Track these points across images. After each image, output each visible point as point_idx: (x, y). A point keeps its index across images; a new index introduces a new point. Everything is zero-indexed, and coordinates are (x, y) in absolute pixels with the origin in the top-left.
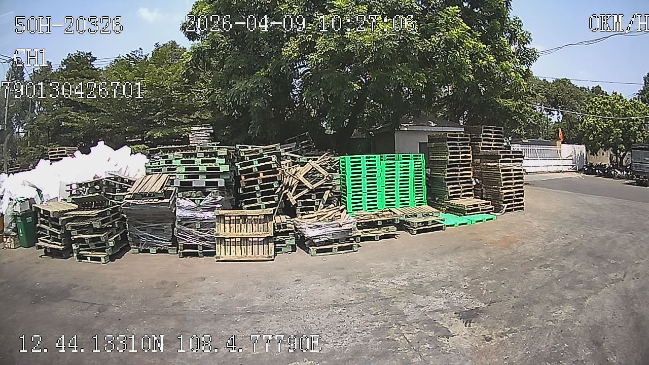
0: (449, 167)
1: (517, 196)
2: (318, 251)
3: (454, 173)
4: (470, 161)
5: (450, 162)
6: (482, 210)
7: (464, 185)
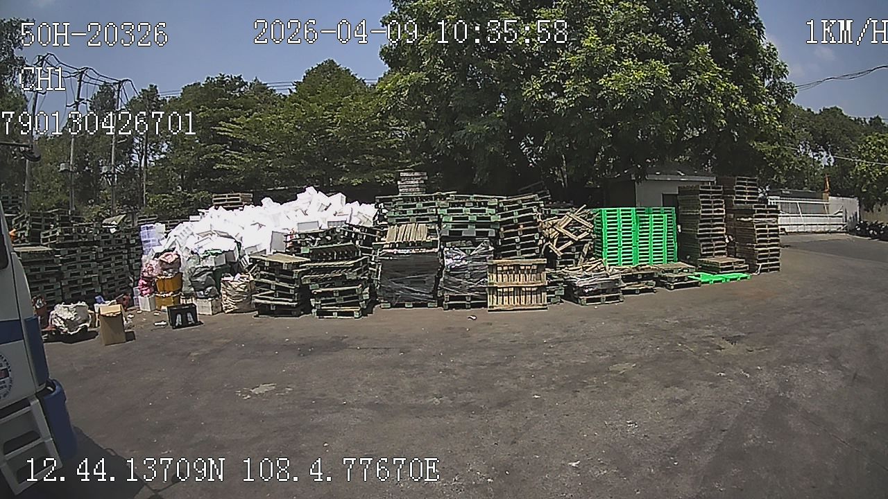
0: (701, 222)
1: (772, 255)
2: (588, 301)
3: (707, 229)
4: (722, 216)
5: (703, 216)
6: (736, 269)
7: (717, 242)
